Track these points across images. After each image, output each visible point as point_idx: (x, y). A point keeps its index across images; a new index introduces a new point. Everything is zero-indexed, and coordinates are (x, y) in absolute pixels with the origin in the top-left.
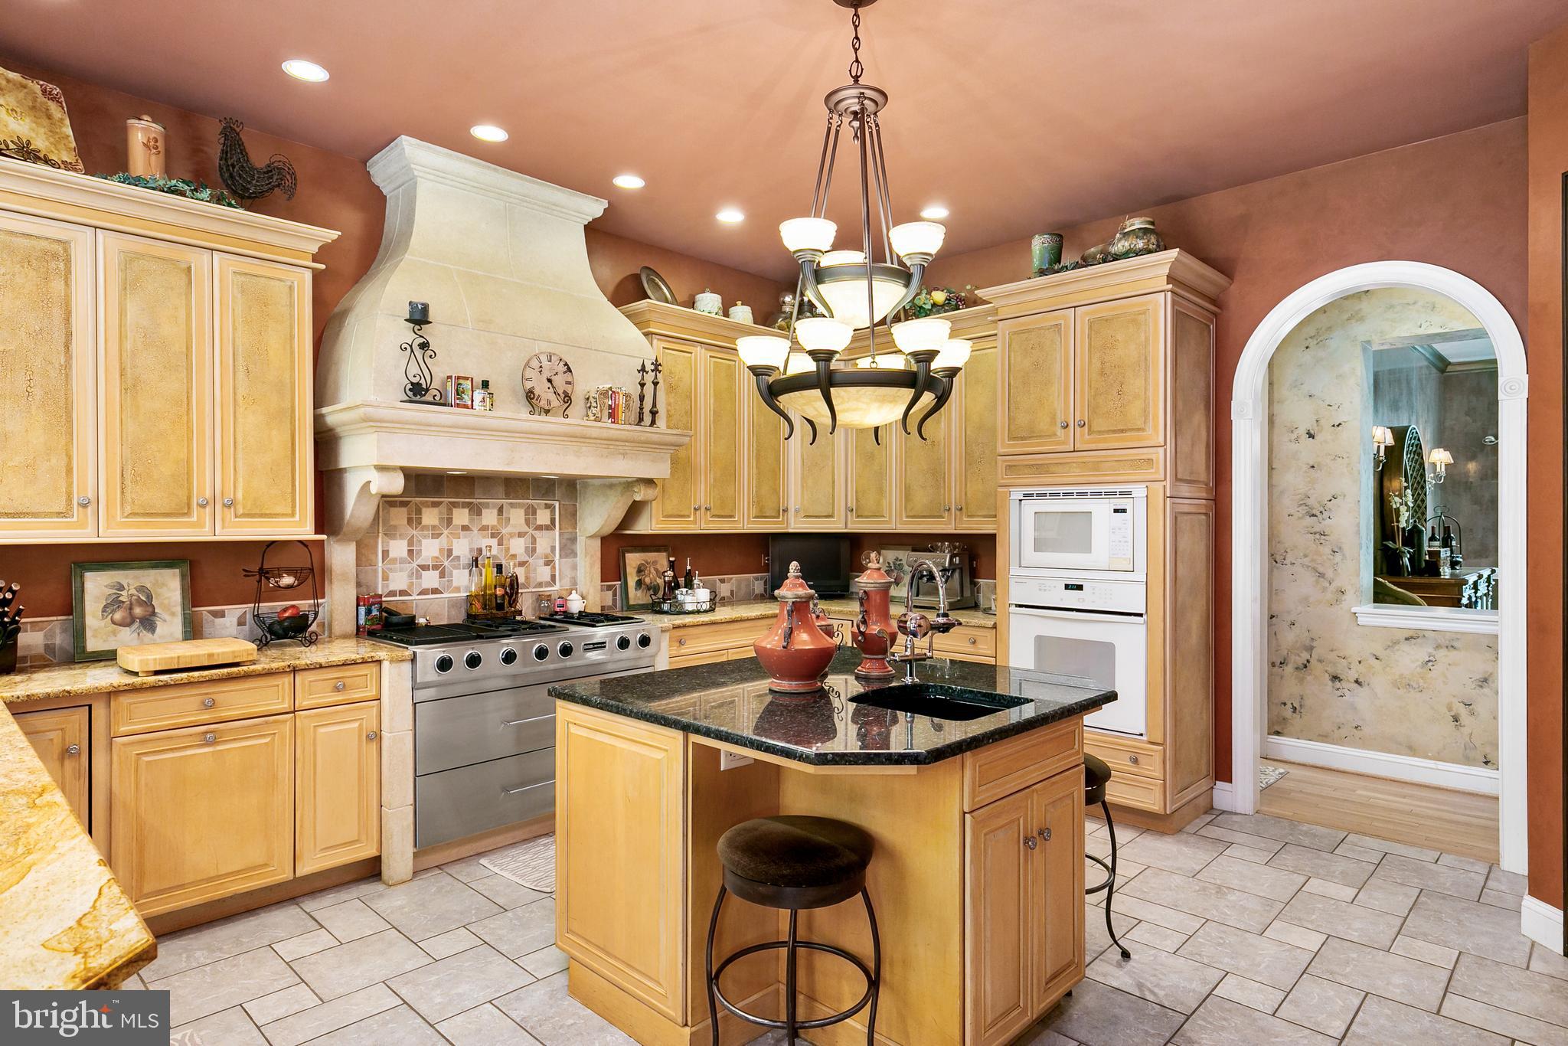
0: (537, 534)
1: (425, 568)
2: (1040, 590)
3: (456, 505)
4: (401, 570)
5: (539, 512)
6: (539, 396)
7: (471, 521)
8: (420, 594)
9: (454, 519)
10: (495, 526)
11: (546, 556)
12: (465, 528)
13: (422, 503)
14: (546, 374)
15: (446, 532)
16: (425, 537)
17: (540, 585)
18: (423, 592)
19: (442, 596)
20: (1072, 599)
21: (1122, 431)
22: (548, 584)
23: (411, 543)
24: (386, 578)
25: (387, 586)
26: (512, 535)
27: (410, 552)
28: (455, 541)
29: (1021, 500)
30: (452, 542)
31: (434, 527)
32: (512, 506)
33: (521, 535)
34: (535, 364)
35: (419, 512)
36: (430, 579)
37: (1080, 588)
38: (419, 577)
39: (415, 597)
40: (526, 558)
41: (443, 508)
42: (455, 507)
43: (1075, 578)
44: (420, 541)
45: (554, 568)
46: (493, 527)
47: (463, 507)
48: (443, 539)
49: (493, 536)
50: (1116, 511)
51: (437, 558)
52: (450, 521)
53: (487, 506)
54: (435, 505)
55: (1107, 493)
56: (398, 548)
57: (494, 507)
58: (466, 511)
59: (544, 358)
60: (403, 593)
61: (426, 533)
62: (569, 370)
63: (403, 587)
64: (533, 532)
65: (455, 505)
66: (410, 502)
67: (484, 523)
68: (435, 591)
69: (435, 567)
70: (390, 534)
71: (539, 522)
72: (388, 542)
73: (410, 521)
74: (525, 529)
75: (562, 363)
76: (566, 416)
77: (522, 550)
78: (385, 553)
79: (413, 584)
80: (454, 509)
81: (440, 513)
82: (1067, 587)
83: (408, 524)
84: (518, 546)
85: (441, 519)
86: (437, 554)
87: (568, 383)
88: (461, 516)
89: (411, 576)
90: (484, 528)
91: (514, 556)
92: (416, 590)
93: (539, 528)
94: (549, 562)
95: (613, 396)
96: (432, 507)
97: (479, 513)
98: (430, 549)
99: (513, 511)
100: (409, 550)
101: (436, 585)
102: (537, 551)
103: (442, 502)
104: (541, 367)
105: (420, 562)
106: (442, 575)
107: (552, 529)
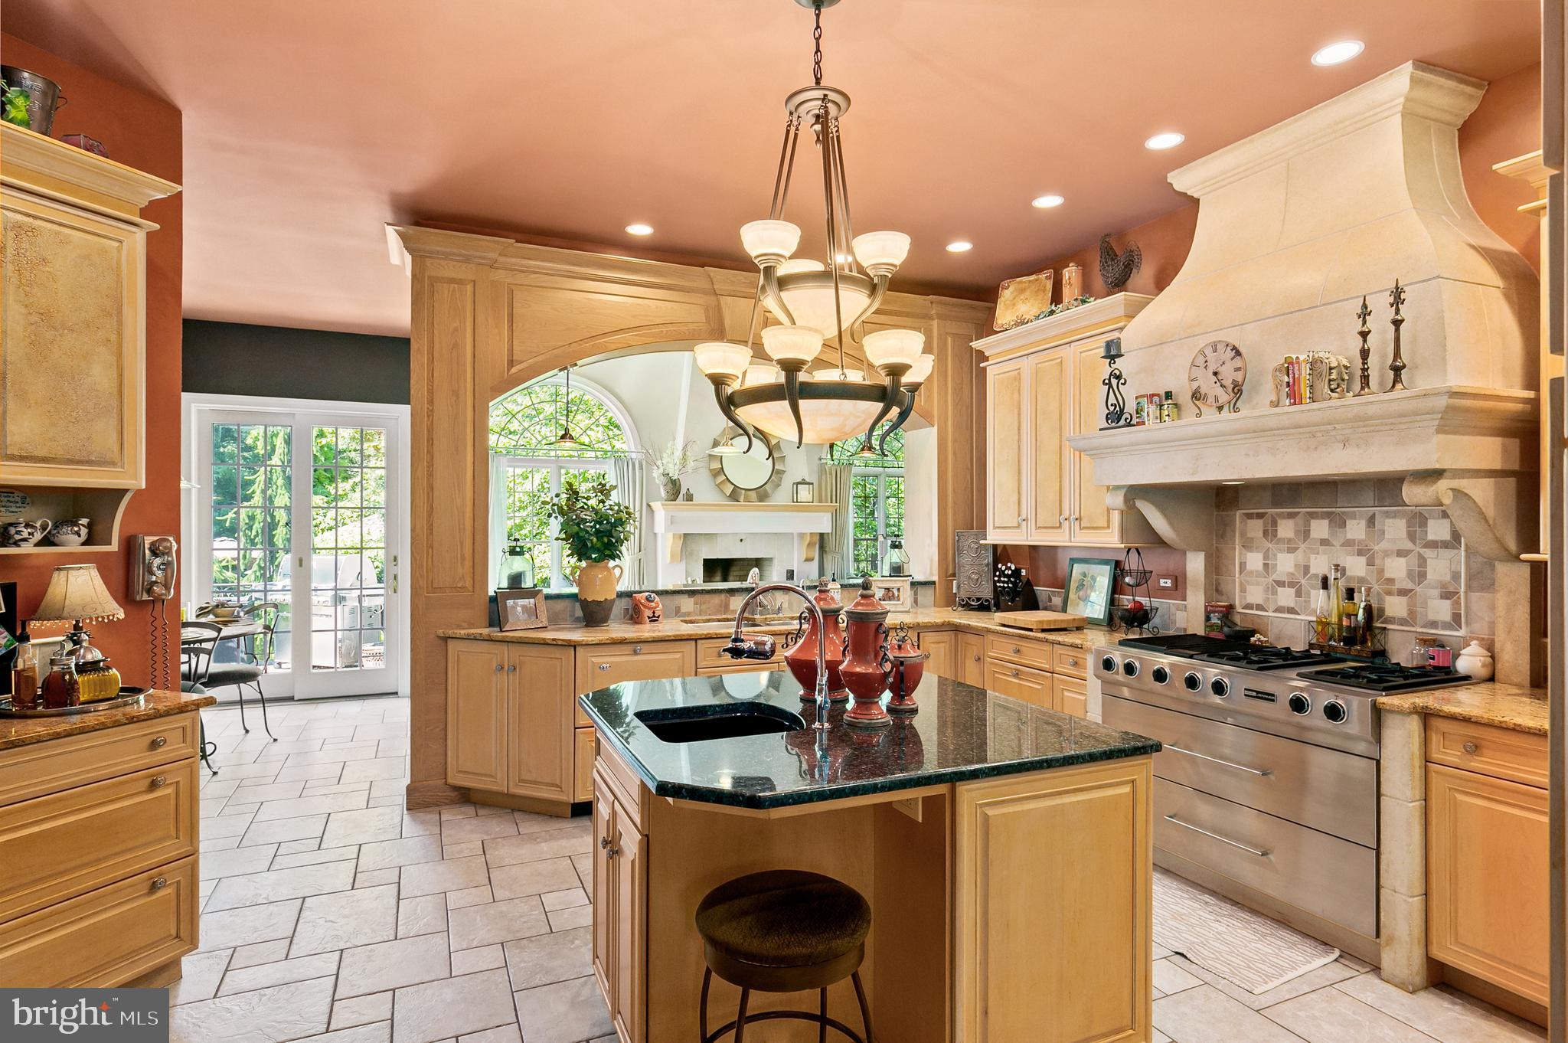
0: (1428, 553)
1: (1280, 584)
3: (1315, 515)
4: (1258, 584)
5: (1431, 523)
6: (1206, 394)
7: (1332, 533)
8: (1276, 611)
9: (1311, 532)
10: (1362, 540)
11: (1444, 586)
12: (1324, 542)
13: (1278, 515)
14: (1212, 368)
15: (1303, 546)
16: (1280, 551)
17: (1434, 624)
18: (1279, 610)
19: (1297, 617)
22: (1446, 626)
23: (1266, 557)
24: (1243, 590)
25: (1245, 598)
26: (1387, 554)
27: (1266, 566)
28: (1313, 557)
30: (1309, 558)
31: (1290, 540)
32: (1388, 515)
33: (1400, 553)
34: (1200, 361)
35: (1274, 524)
36: (1286, 597)
38: (1275, 593)
39: (1271, 614)
40: (1410, 585)
41: (1300, 520)
42: (1313, 518)
44: (1275, 555)
45: (1457, 603)
46: (1360, 542)
47: (1323, 518)
48: (1299, 553)
49: (1360, 553)
51: (1292, 574)
52: (1306, 534)
53: (1353, 516)
54: (1291, 516)
56: (1255, 561)
57: (1361, 518)
58: (1326, 522)
59: (1209, 351)
60: (1259, 607)
61: (1281, 546)
62: (1238, 353)
63: (1260, 601)
64: (1422, 551)
65: (1313, 516)
66: (1267, 513)
67: (1349, 536)
68: (1291, 611)
69: (1291, 585)
70: (1248, 547)
71: (1431, 537)
72: (1246, 554)
73: (1265, 533)
74: (1408, 545)
75: (1229, 349)
76: (1236, 410)
77: (1403, 574)
78: (1243, 565)
79: (1268, 601)
80: (1312, 521)
81: (1296, 525)
83: (1264, 536)
84: (1397, 569)
85: (1297, 532)
86: (1292, 570)
87: (1237, 369)
88: (1320, 528)
89: (1267, 590)
90: (1348, 543)
91: (1391, 581)
92: (1272, 607)
93: (1433, 545)
94: (1447, 595)
95: (1291, 368)
96: (1288, 518)
97: (1343, 525)
98: (1286, 563)
99: (1389, 522)
100: (1264, 564)
101: (1292, 605)
102: (1429, 576)
103: (1299, 513)
104: (1206, 361)
105: (1275, 577)
106: (1298, 594)
107: (1454, 547)
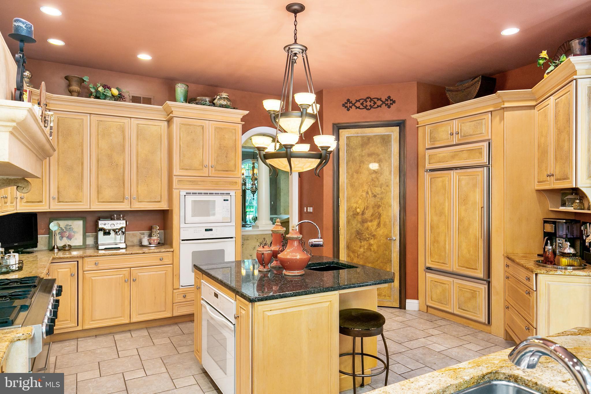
2: (195, 232)
20: (208, 235)
21: (227, 171)
29: (185, 195)
37: (211, 230)
43: (209, 226)
50: (224, 200)
55: (221, 194)
82: (206, 230)
